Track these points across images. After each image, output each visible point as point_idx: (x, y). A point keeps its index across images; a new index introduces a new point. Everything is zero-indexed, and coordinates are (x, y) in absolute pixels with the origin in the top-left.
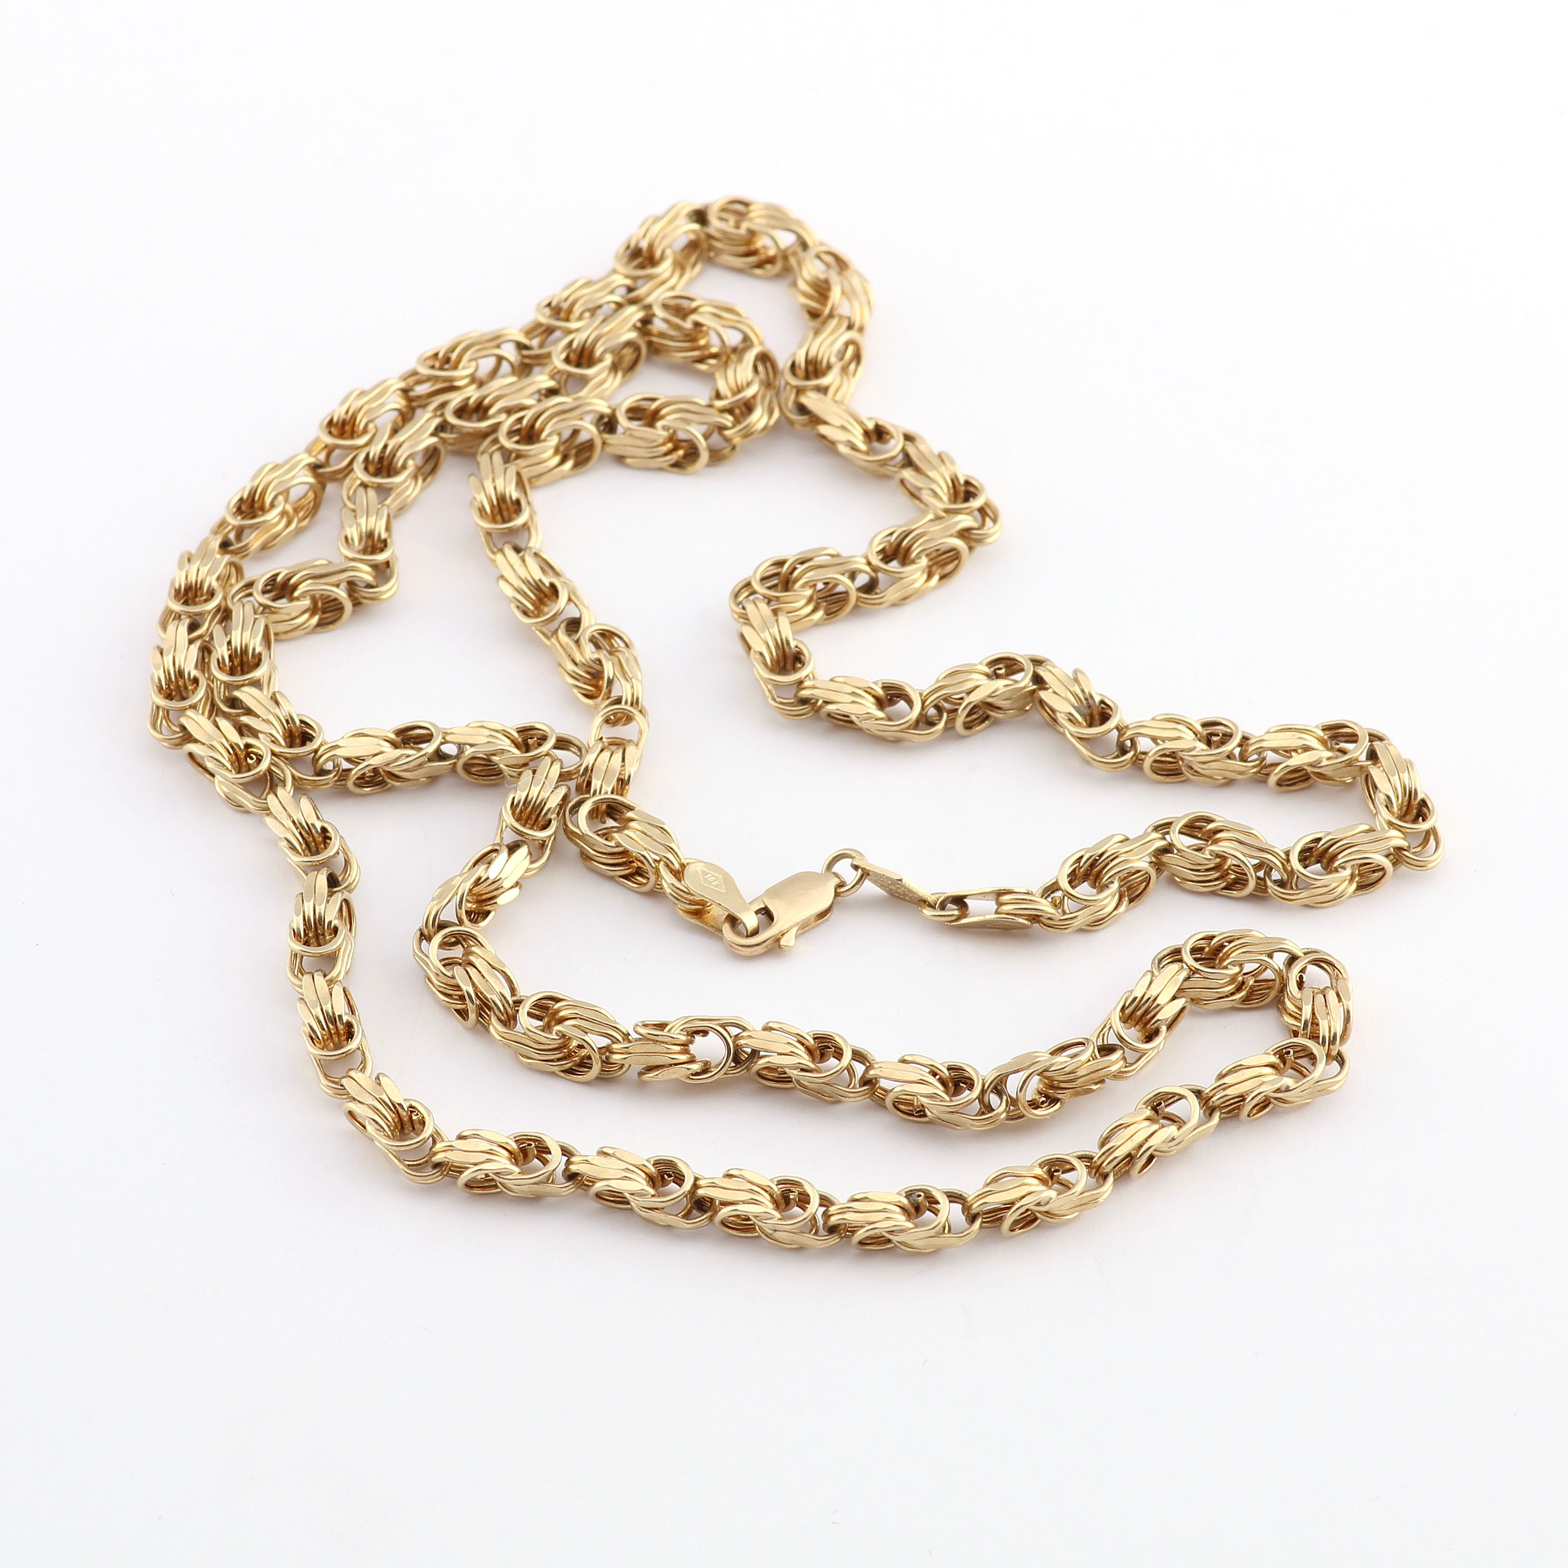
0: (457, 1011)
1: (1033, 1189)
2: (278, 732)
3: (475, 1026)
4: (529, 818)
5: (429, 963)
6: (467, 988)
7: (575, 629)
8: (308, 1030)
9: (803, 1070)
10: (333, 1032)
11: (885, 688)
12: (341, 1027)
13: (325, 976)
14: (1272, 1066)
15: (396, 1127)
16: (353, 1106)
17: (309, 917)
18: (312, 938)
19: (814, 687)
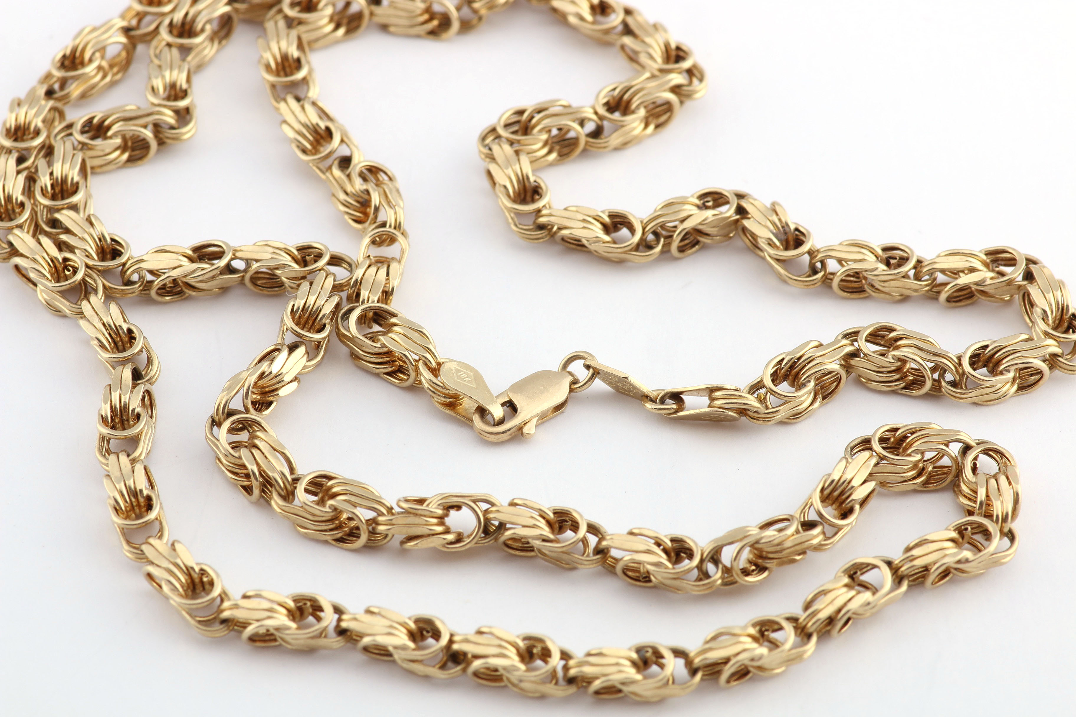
0: (243, 487)
1: (747, 646)
2: (92, 248)
3: (259, 500)
4: (306, 322)
5: (219, 445)
6: (252, 467)
7: (346, 166)
8: (112, 502)
9: (544, 540)
10: (134, 504)
11: (611, 216)
12: (141, 500)
13: (128, 456)
14: (952, 540)
15: (188, 587)
16: (151, 569)
17: (115, 405)
18: (118, 423)
19: (551, 215)
